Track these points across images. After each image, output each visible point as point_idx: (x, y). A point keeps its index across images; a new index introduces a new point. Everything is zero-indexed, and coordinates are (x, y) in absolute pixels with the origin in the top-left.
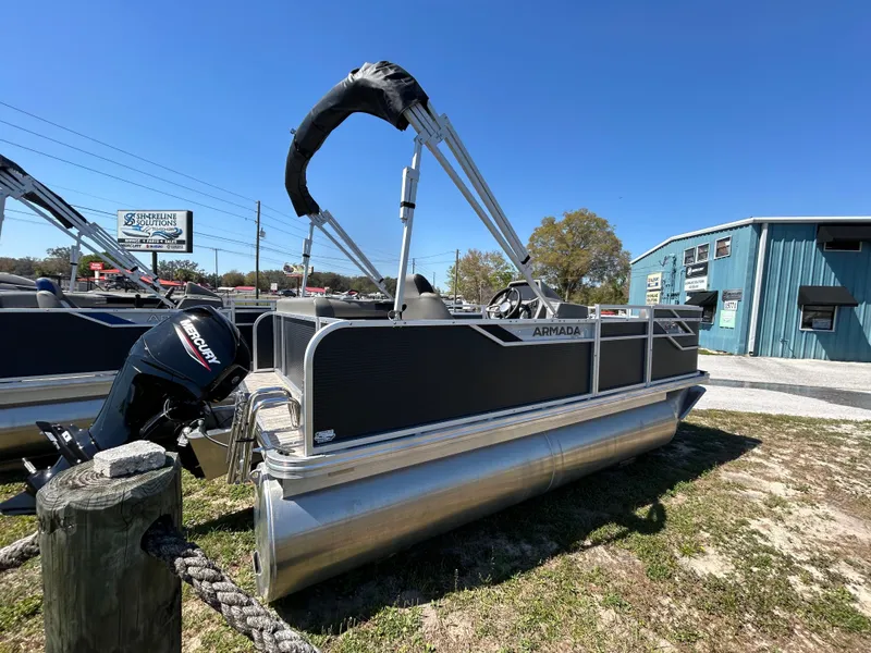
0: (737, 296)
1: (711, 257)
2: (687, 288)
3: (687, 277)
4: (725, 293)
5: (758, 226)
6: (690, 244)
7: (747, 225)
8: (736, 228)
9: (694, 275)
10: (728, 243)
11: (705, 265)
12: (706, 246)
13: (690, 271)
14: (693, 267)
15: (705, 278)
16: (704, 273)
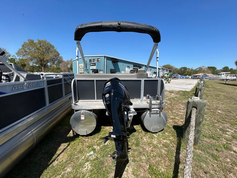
0: (102, 70)
1: (96, 62)
2: (91, 68)
3: (91, 66)
4: (100, 70)
5: (105, 57)
6: (90, 58)
7: (103, 56)
8: (101, 56)
9: (92, 65)
10: (99, 59)
11: (95, 63)
12: (95, 59)
13: (91, 64)
14: (92, 64)
15: (95, 66)
16: (95, 65)
